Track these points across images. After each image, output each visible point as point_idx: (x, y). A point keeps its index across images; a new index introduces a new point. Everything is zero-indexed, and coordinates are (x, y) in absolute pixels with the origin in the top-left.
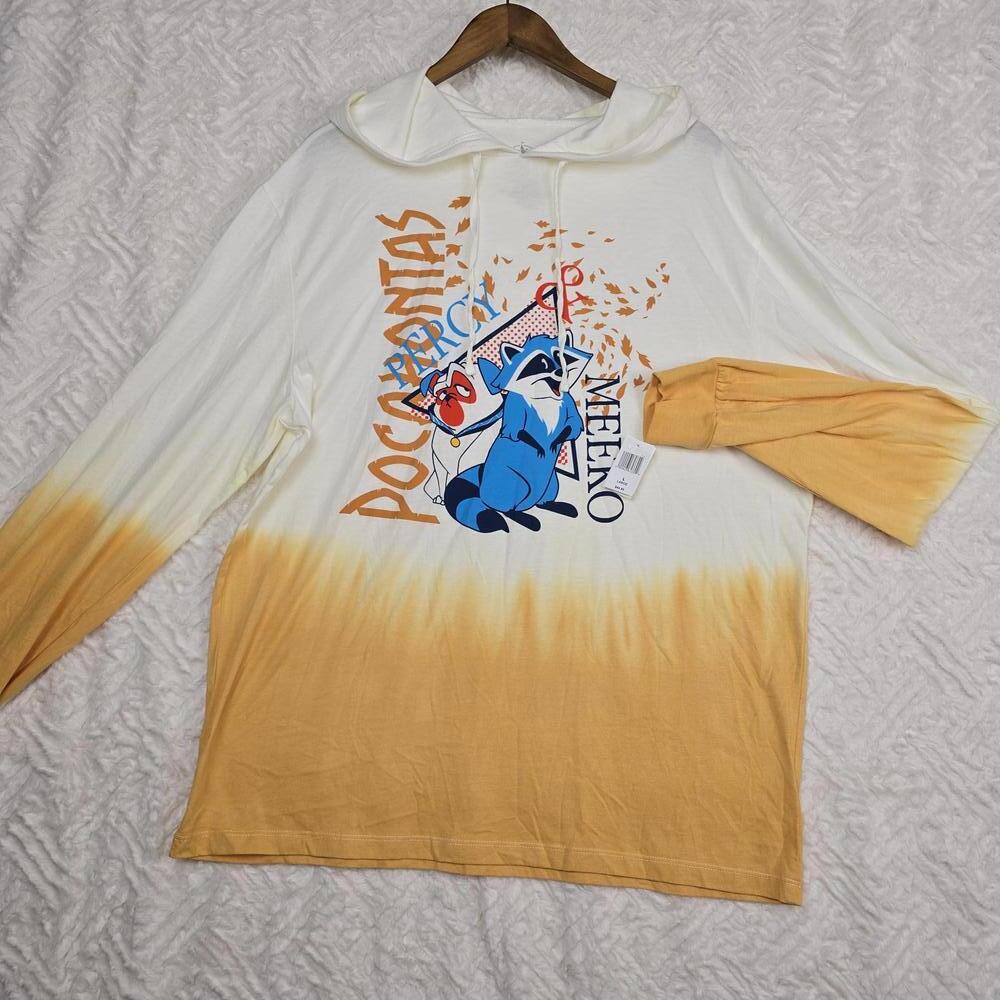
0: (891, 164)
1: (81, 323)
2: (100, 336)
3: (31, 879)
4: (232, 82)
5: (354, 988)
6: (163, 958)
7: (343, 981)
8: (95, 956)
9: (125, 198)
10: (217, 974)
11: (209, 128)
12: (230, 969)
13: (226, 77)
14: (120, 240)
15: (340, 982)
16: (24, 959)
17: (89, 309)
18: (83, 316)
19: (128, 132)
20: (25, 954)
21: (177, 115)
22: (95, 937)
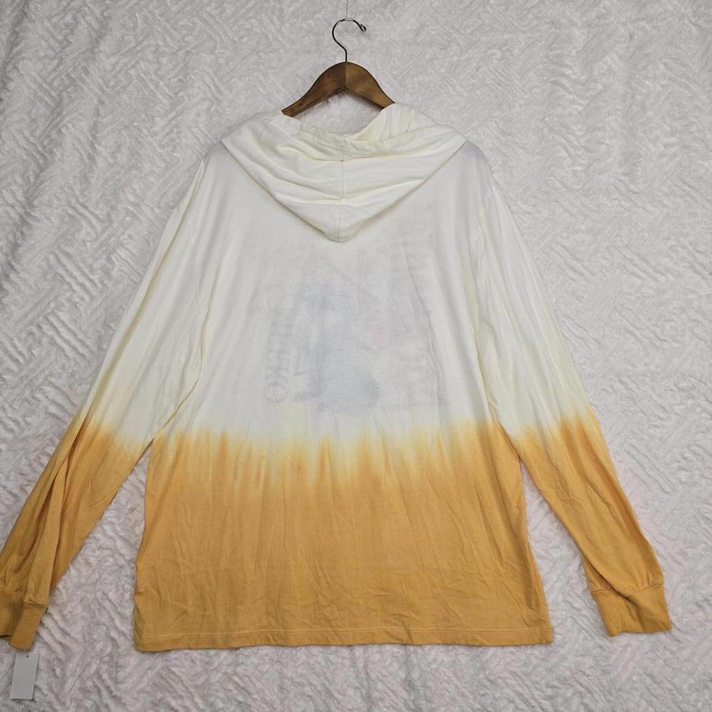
0: (607, 142)
1: (63, 265)
2: (76, 274)
3: (46, 640)
4: (164, 100)
5: (266, 703)
6: (138, 689)
7: (259, 698)
8: (91, 690)
9: (92, 180)
10: (174, 698)
11: (149, 132)
12: (183, 694)
13: (160, 97)
14: (90, 208)
15: (257, 699)
16: (43, 694)
17: (68, 255)
18: (64, 260)
19: (94, 136)
20: (43, 690)
21: (127, 123)
22: (90, 678)
